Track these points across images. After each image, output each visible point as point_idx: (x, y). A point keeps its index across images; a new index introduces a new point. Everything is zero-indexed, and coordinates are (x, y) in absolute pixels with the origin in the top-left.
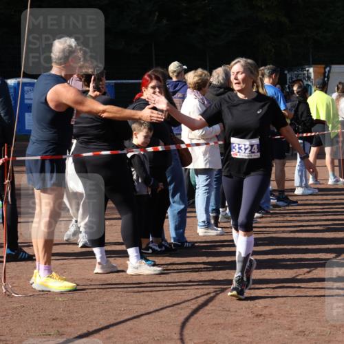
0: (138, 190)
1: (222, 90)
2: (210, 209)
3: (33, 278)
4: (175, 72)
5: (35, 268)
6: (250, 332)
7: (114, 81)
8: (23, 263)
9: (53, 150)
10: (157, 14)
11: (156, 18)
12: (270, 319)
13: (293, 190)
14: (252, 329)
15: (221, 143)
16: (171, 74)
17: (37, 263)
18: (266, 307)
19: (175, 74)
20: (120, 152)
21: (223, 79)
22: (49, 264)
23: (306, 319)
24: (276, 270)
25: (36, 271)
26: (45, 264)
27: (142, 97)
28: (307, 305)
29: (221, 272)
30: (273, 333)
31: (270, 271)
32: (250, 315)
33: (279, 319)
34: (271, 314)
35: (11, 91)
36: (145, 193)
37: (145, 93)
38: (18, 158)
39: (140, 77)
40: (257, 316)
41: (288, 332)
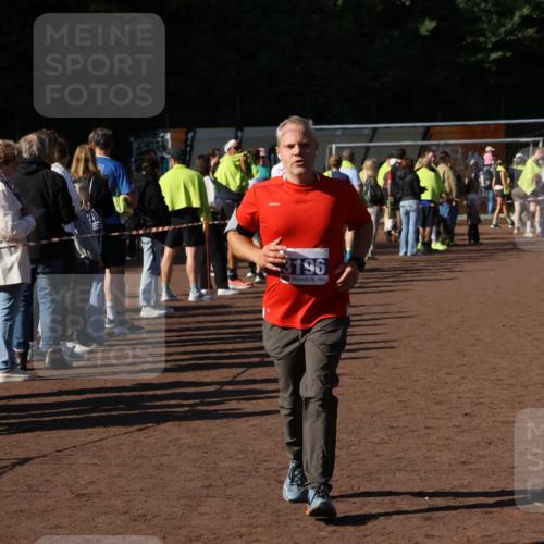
1: (34, 167)
2: (15, 342)
6: (66, 521)
12: (96, 500)
14: (70, 515)
15: (32, 244)
18: (92, 483)
23: (148, 496)
24: (109, 428)
28: (152, 477)
29: (28, 435)
30: (101, 520)
31: (101, 429)
32: (68, 496)
33: (110, 499)
34: (99, 493)
40: (78, 496)
41: (122, 517)
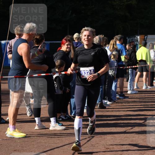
0: (56, 91)
3: (7, 131)
4: (76, 38)
5: (8, 127)
7: (49, 42)
8: (3, 125)
9: (21, 73)
10: (71, 11)
11: (70, 13)
13: (127, 92)
16: (75, 39)
17: (9, 124)
19: (77, 39)
20: (49, 74)
21: (98, 41)
22: (15, 125)
24: (117, 128)
25: (8, 128)
26: (13, 125)
27: (61, 49)
31: (114, 128)
32: (104, 148)
34: (113, 148)
35: (3, 46)
36: (60, 93)
37: (63, 47)
38: (3, 77)
39: (61, 40)
